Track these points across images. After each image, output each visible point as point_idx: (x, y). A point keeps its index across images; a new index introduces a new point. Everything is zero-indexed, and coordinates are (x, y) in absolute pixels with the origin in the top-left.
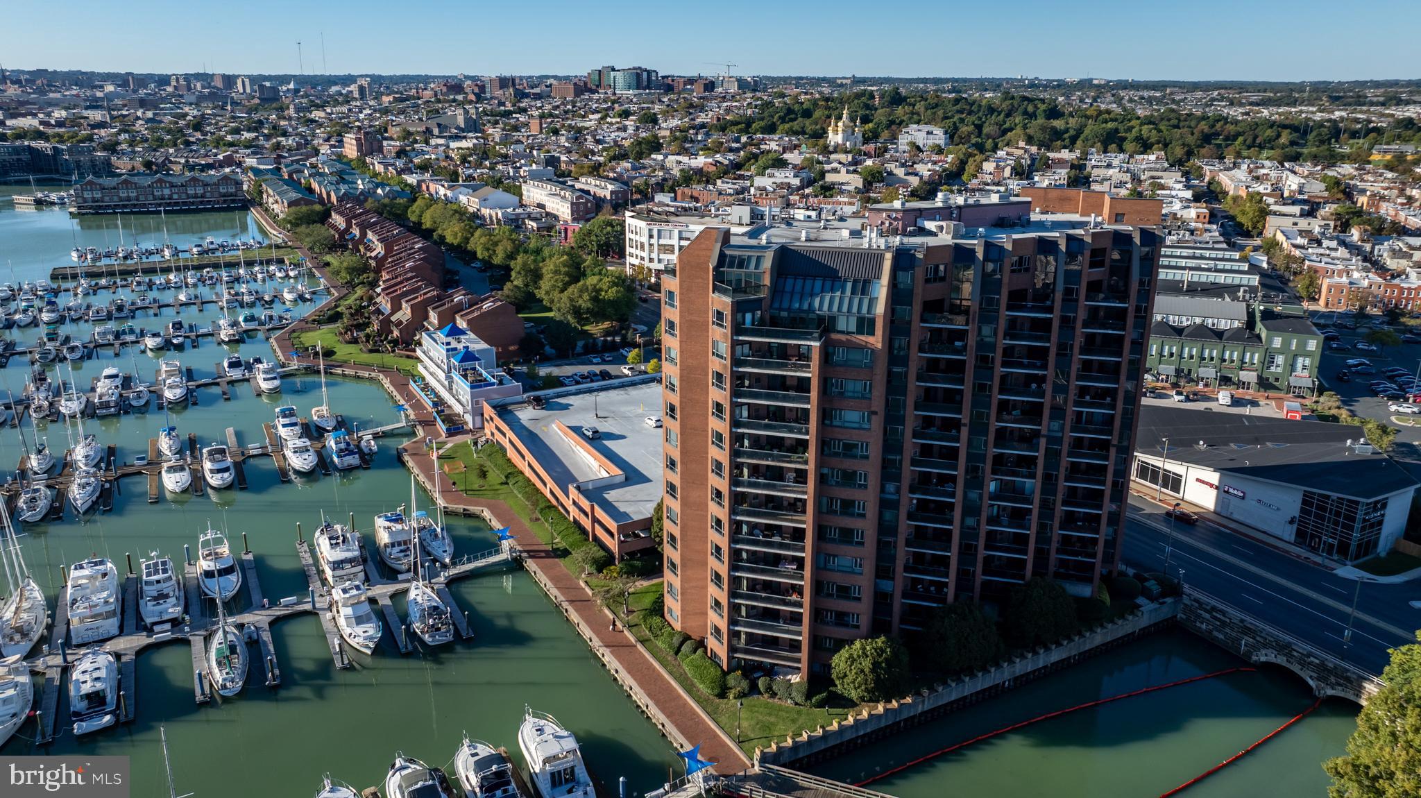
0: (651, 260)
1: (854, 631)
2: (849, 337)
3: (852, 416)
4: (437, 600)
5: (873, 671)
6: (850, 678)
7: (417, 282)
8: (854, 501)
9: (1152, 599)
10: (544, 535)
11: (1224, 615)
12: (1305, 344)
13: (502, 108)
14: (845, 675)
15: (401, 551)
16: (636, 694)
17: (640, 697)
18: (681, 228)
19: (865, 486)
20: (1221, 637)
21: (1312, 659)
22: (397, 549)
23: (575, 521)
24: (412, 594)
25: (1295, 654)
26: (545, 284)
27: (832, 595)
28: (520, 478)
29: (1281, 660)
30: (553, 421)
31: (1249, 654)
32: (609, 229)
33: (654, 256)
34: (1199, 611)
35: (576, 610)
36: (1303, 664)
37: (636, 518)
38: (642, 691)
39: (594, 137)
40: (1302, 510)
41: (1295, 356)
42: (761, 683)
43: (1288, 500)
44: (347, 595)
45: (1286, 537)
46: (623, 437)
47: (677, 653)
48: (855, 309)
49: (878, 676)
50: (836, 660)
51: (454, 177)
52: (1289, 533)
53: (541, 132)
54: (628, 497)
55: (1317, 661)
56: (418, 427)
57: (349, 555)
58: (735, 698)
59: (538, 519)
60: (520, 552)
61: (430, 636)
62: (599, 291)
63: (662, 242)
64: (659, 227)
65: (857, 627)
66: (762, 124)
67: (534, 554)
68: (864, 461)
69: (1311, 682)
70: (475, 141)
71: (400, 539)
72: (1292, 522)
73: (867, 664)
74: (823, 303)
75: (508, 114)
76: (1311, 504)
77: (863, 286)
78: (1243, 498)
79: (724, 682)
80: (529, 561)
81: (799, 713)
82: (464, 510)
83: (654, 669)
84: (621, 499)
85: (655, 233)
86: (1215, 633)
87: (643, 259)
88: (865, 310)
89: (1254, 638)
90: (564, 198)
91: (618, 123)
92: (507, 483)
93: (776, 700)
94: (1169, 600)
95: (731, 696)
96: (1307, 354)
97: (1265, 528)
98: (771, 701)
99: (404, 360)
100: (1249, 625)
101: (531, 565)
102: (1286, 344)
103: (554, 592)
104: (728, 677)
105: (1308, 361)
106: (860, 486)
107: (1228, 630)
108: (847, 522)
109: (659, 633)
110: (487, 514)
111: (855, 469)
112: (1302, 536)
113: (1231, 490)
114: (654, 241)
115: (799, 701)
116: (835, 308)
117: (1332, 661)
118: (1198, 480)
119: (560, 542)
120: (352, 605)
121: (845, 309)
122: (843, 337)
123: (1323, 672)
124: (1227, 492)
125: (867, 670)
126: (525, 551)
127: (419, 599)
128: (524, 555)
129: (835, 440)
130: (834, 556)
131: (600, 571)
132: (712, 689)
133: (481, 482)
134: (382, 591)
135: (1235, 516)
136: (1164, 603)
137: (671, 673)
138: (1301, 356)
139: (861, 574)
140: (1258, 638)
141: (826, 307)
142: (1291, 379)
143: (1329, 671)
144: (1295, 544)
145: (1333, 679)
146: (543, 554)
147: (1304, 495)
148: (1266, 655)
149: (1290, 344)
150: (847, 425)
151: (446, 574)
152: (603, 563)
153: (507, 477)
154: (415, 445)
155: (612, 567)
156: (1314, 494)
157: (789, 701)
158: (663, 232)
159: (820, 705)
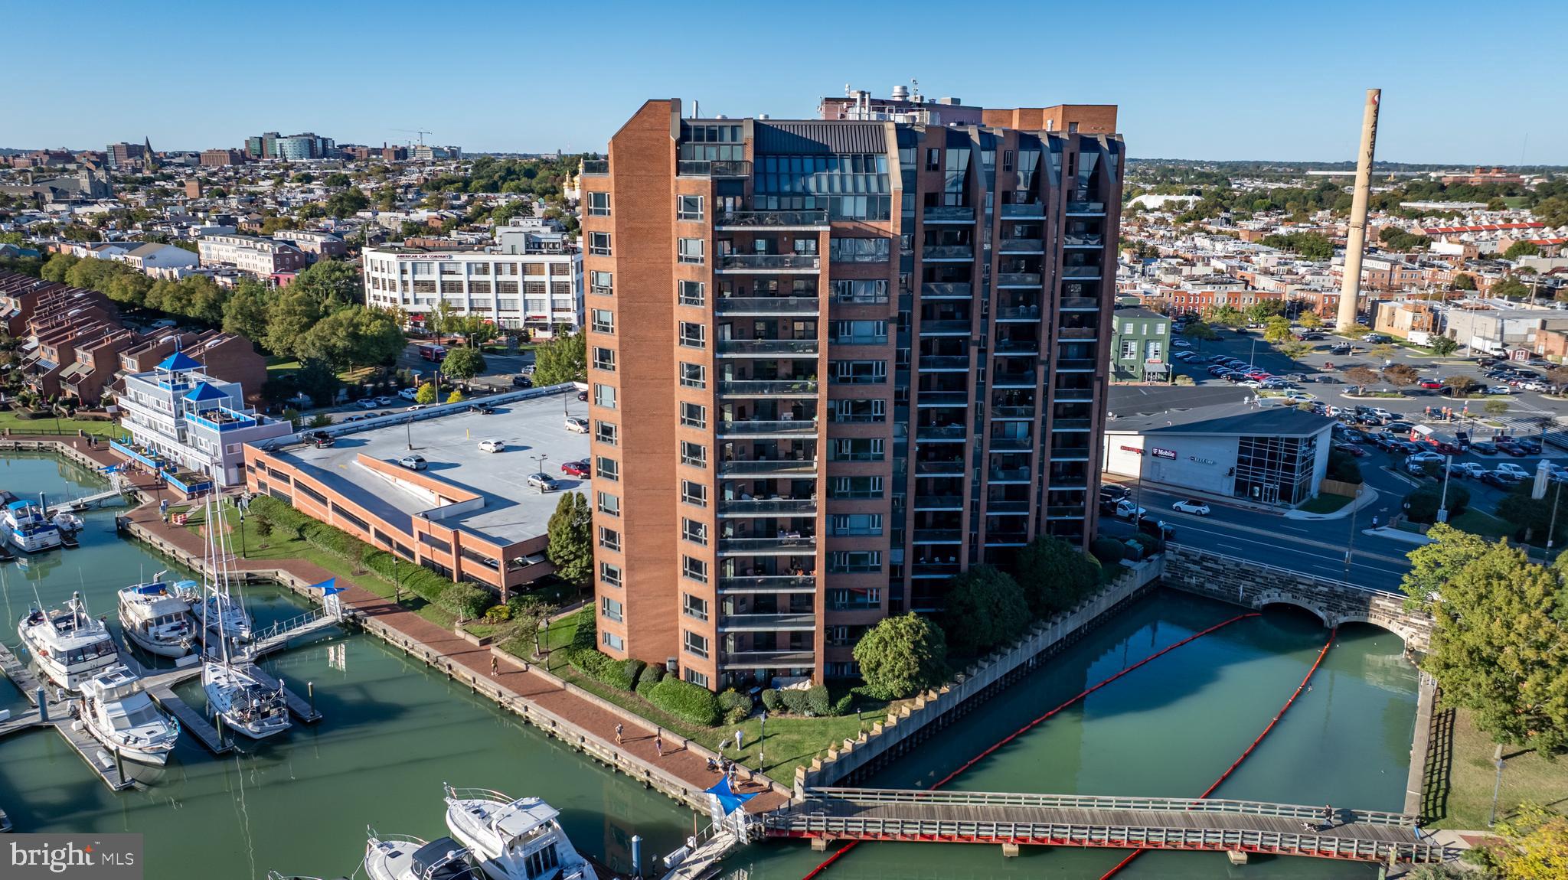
0: (406, 301)
1: (875, 611)
2: (857, 224)
3: (865, 328)
4: (250, 681)
5: (914, 652)
6: (886, 667)
7: (96, 326)
8: (869, 441)
9: (1136, 559)
10: (382, 586)
11: (1216, 563)
12: (1155, 328)
13: (139, 175)
14: (879, 664)
15: (173, 629)
16: (592, 744)
17: (599, 747)
18: (442, 260)
19: (883, 419)
20: (1215, 587)
21: (1320, 588)
22: (166, 626)
23: (425, 562)
24: (209, 678)
25: (1301, 587)
26: (273, 330)
27: (843, 569)
28: (323, 527)
29: (1286, 598)
30: (351, 458)
31: (1248, 600)
32: (338, 274)
33: (409, 295)
34: (1186, 565)
35: (466, 664)
36: (1310, 596)
37: (516, 541)
38: (601, 740)
39: (274, 198)
40: (1240, 460)
41: (1147, 342)
42: (766, 697)
43: (1225, 453)
44: (112, 685)
45: (1225, 492)
46: (457, 465)
47: (633, 687)
48: (862, 188)
49: (920, 657)
50: (858, 652)
51: (94, 237)
52: (1227, 487)
53: (201, 195)
54: (496, 522)
55: (1326, 589)
56: (140, 493)
57: (92, 640)
58: (736, 722)
59: (363, 573)
60: (354, 611)
61: (255, 725)
62: (357, 326)
63: (418, 278)
64: (414, 260)
65: (877, 606)
66: (483, 182)
67: (375, 611)
68: (881, 386)
69: (1320, 614)
70: (112, 206)
71: (169, 611)
72: (1231, 473)
73: (905, 645)
74: (819, 183)
75: (147, 181)
76: (1248, 451)
77: (866, 162)
78: (1175, 458)
79: (717, 703)
80: (370, 619)
81: (824, 724)
82: (248, 575)
83: (605, 712)
84: (488, 524)
85: (409, 267)
86: (1208, 586)
87: (393, 300)
88: (874, 188)
89: (1253, 580)
90: (262, 250)
91: (298, 187)
92: (302, 538)
93: (789, 716)
94: (1155, 557)
95: (731, 721)
96: (1158, 339)
97: (1202, 486)
98: (783, 717)
99: (91, 424)
100: (1246, 568)
101: (375, 625)
102: (1138, 329)
103: (422, 651)
104: (721, 697)
105: (1159, 346)
106: (876, 419)
107: (1222, 579)
108: (860, 469)
109: (600, 667)
110: (284, 576)
111: (869, 396)
112: (1242, 488)
113: (1161, 452)
114: (408, 277)
115: (821, 710)
116: (837, 188)
117: (1339, 585)
118: (1124, 448)
119: (407, 592)
120: (121, 699)
121: (849, 187)
122: (850, 225)
123: (1333, 600)
124: (1156, 455)
125: (906, 653)
126: (360, 609)
127: (223, 682)
128: (359, 613)
129: (842, 362)
130: (846, 516)
131: (481, 614)
132: (705, 715)
133: (263, 540)
134: (160, 683)
135: (1168, 480)
136: (1151, 561)
137: (632, 711)
138: (1152, 340)
139: (881, 535)
140: (1258, 580)
141: (825, 187)
142: (1146, 365)
143: (1339, 596)
144: (1236, 496)
145: (1344, 605)
146: (386, 610)
147: (1241, 443)
148: (1268, 596)
149: (1141, 329)
150: (858, 340)
151: (253, 650)
152: (485, 603)
153: (300, 530)
154: (145, 512)
155: (498, 607)
156: (1250, 439)
157: (807, 713)
158: (419, 266)
159: (849, 710)
